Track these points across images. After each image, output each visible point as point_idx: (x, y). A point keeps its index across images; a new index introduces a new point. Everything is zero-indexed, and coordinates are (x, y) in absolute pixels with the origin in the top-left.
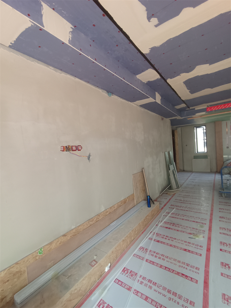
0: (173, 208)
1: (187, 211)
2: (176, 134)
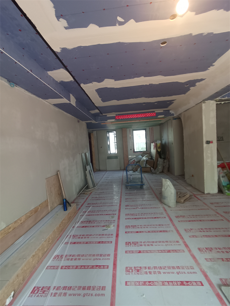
0: (90, 207)
1: (101, 206)
2: (92, 136)
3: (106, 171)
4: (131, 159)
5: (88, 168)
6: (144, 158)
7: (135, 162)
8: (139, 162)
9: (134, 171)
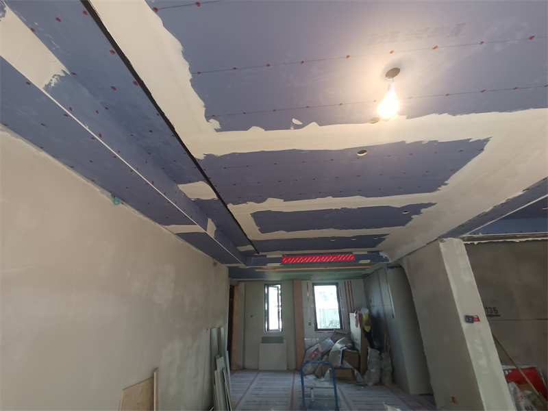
2: (236, 293)
3: (257, 370)
4: (311, 347)
5: (221, 363)
6: (338, 346)
7: (320, 355)
8: (327, 353)
9: (318, 377)
